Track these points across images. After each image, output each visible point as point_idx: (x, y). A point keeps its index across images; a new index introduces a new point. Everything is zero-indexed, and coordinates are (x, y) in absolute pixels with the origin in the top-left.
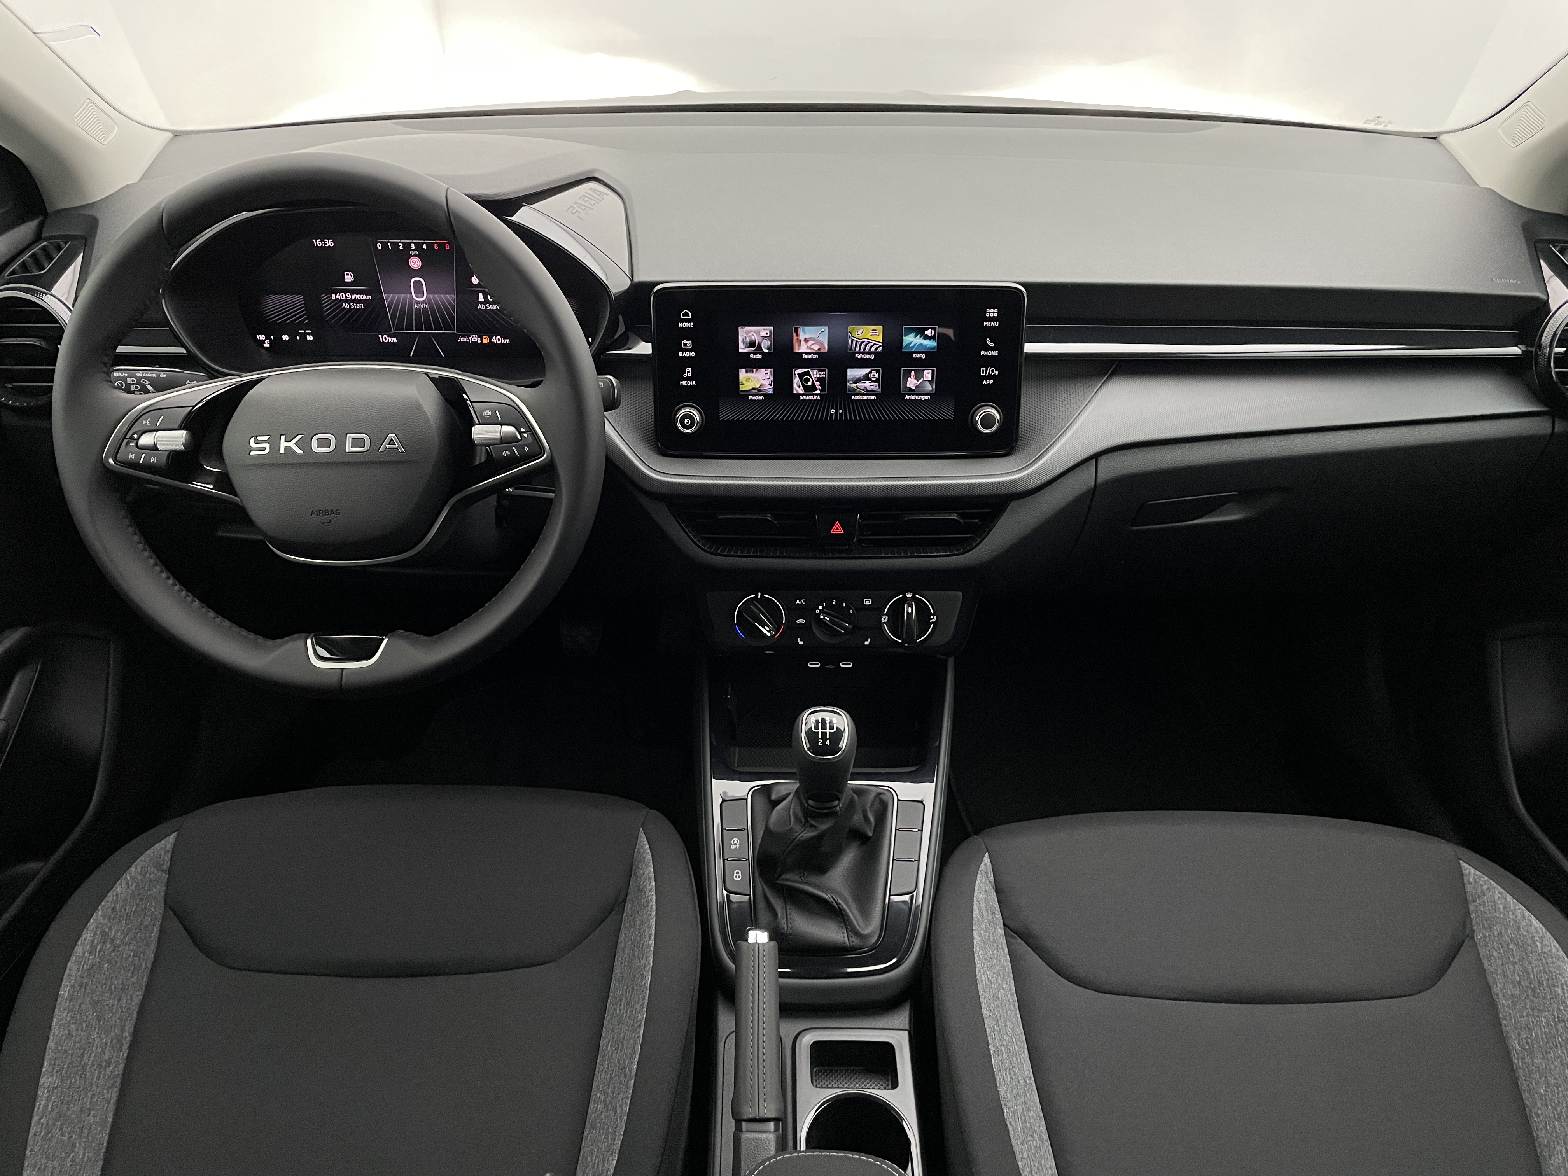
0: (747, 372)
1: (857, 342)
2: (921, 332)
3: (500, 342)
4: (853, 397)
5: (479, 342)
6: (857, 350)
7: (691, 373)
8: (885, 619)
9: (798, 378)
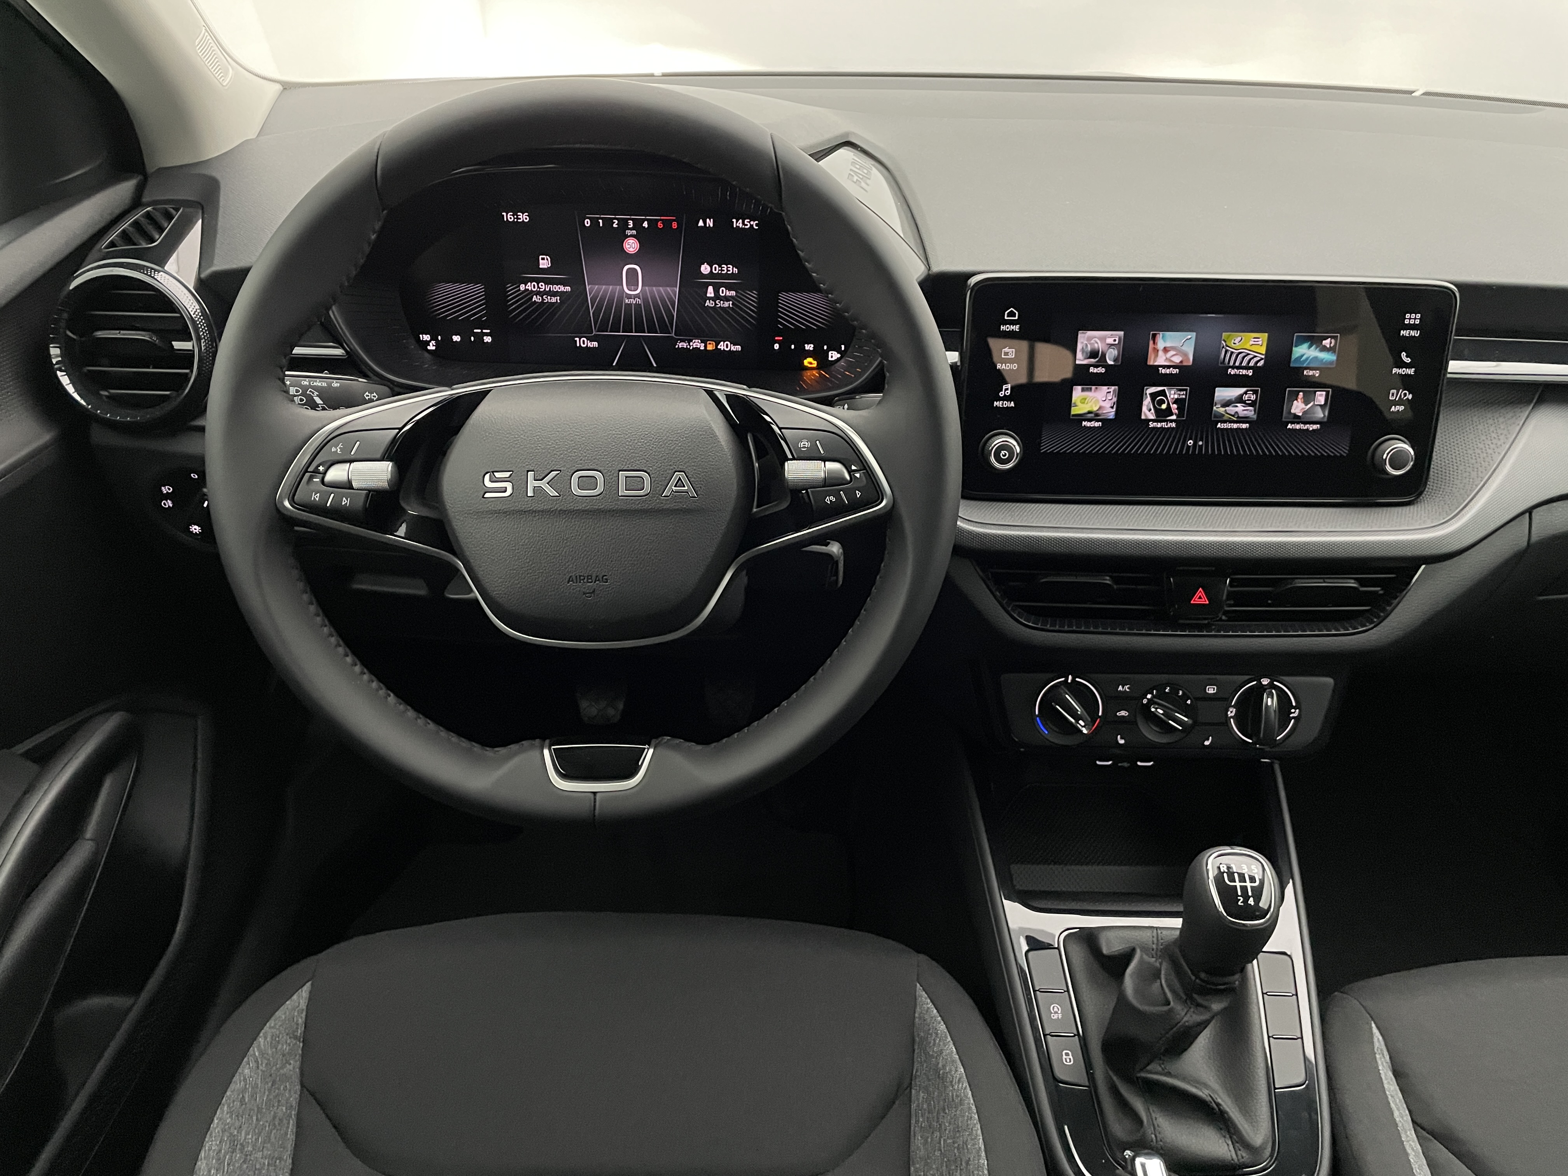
0: (1083, 390)
1: (1232, 353)
2: (1316, 341)
3: (728, 349)
4: (1219, 425)
5: (702, 348)
6: (1231, 364)
7: (1009, 391)
8: (1232, 712)
9: (1149, 399)
